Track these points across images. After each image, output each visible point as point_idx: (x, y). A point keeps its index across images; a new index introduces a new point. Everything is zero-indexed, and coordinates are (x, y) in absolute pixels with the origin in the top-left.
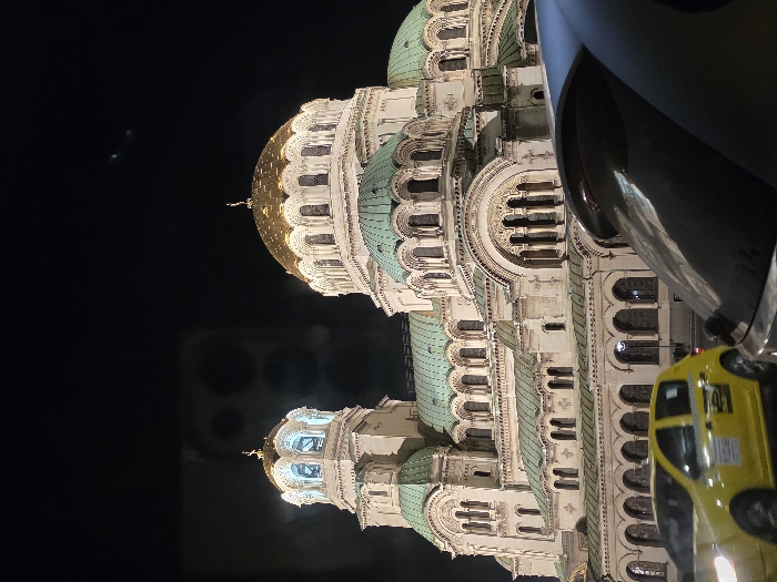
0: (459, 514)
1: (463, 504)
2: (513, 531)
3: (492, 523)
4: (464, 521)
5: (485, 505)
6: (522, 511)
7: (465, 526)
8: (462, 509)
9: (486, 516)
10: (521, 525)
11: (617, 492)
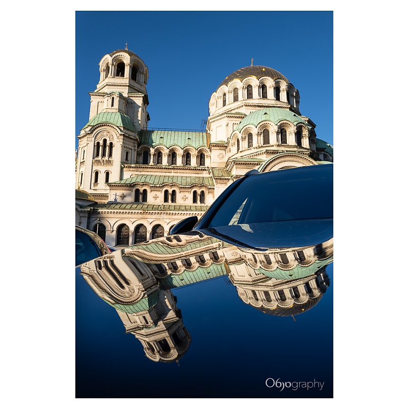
0: (105, 141)
1: (111, 144)
2: (95, 168)
3: (100, 158)
4: (101, 143)
5: (110, 155)
6: (107, 174)
7: (98, 143)
8: (108, 143)
9: (104, 155)
10: (99, 173)
11: (150, 221)
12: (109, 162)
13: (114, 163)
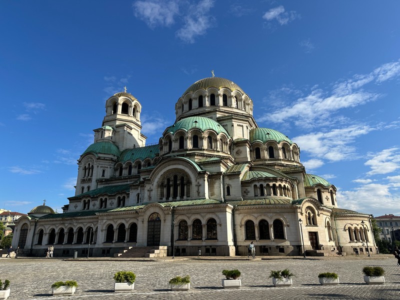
1: (92, 166)
3: (85, 178)
4: (87, 166)
6: (89, 188)
7: (85, 167)
12: (90, 180)
13: (93, 181)
